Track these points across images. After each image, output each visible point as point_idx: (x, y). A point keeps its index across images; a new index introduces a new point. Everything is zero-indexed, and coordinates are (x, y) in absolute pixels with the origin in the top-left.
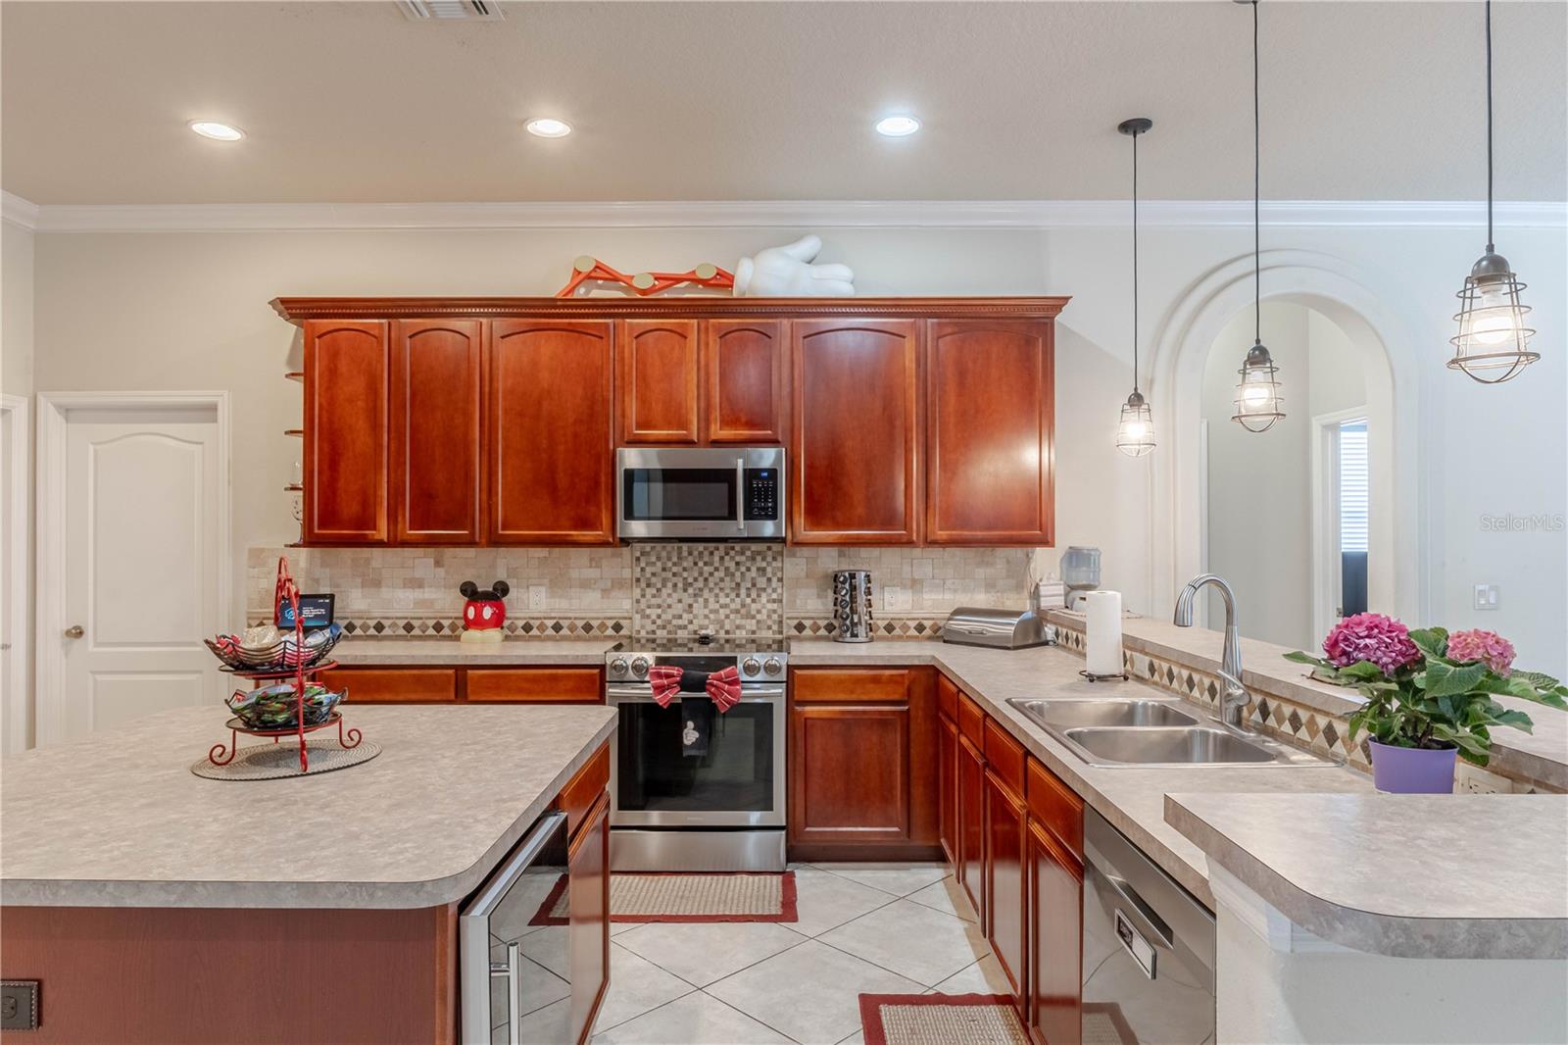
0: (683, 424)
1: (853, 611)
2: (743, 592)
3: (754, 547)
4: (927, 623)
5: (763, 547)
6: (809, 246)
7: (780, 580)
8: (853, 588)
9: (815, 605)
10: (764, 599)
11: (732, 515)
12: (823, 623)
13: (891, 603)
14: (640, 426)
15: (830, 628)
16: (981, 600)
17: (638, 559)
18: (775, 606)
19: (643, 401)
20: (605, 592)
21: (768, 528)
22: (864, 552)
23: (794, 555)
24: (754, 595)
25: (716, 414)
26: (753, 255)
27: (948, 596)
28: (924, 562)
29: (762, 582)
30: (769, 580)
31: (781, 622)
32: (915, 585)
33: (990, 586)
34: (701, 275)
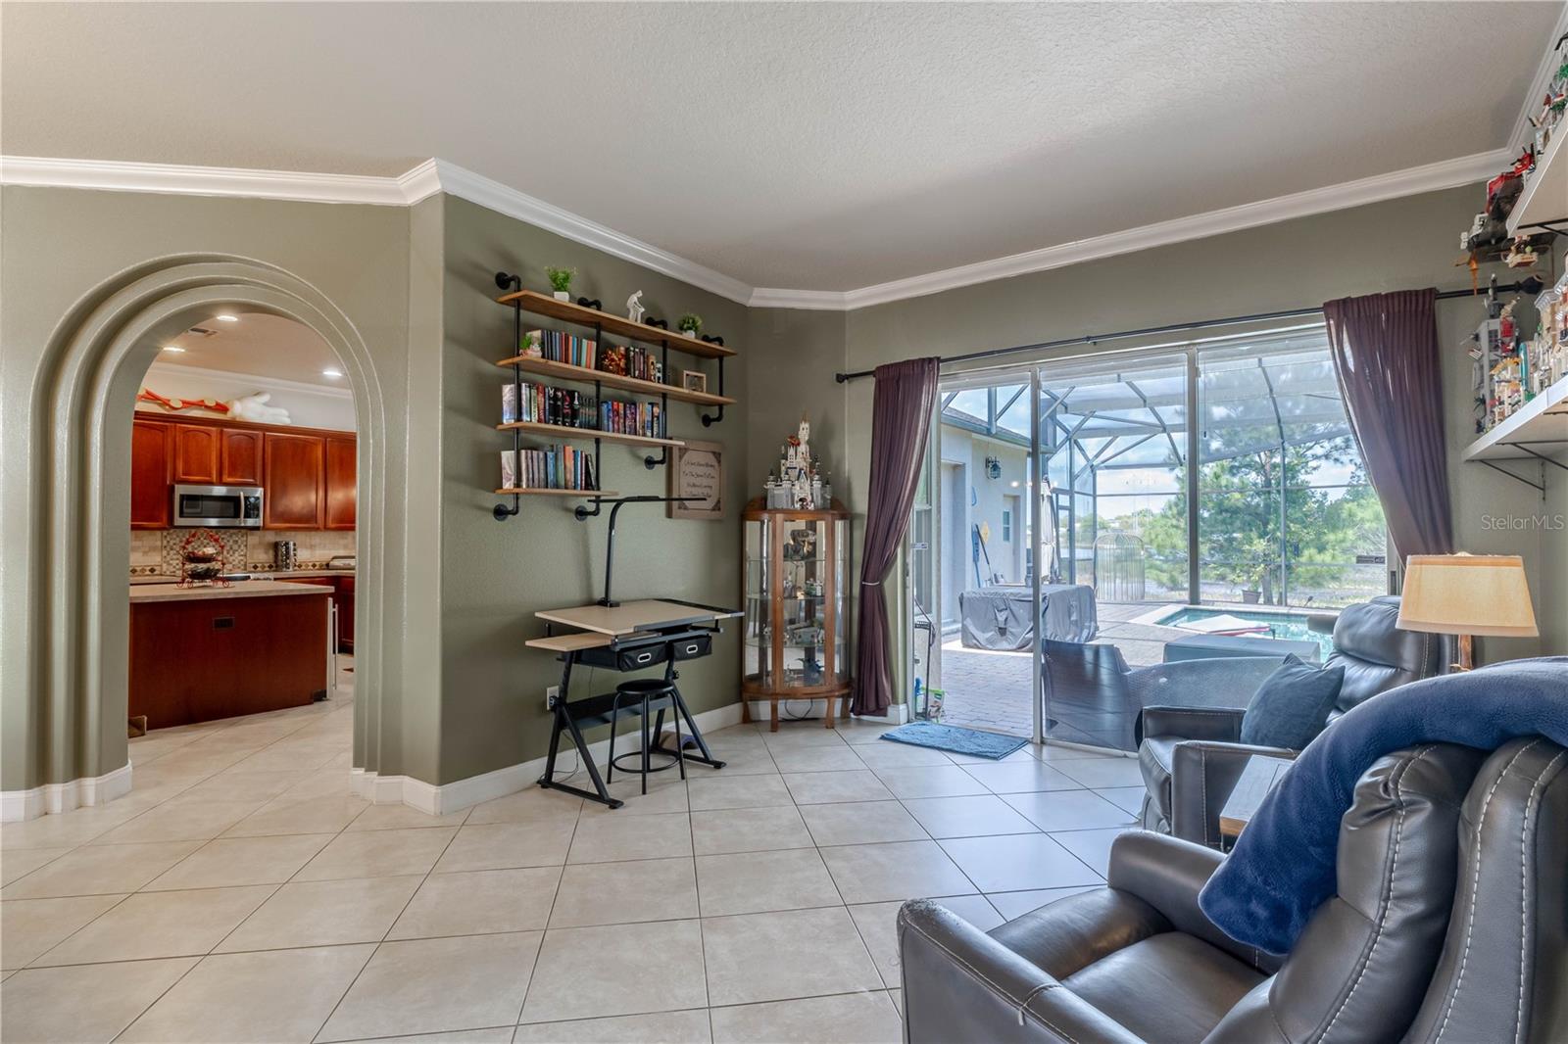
0: (210, 475)
1: (288, 558)
2: (225, 553)
3: (232, 531)
4: (317, 564)
5: (235, 531)
6: (266, 398)
7: (246, 546)
8: (287, 549)
9: (264, 557)
10: (237, 554)
11: (237, 515)
12: (267, 565)
13: (303, 555)
14: (184, 474)
15: (270, 567)
16: (342, 553)
17: (166, 537)
18: (242, 558)
19: (186, 462)
20: (145, 553)
21: (250, 522)
22: (288, 533)
23: (252, 535)
24: (231, 553)
25: (226, 471)
26: (240, 399)
27: (327, 552)
28: (317, 538)
29: (235, 547)
30: (240, 546)
31: (245, 565)
32: (312, 547)
33: (346, 547)
34: (207, 403)
